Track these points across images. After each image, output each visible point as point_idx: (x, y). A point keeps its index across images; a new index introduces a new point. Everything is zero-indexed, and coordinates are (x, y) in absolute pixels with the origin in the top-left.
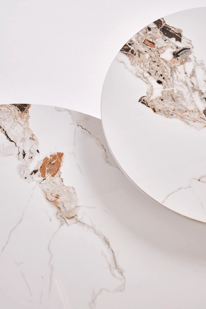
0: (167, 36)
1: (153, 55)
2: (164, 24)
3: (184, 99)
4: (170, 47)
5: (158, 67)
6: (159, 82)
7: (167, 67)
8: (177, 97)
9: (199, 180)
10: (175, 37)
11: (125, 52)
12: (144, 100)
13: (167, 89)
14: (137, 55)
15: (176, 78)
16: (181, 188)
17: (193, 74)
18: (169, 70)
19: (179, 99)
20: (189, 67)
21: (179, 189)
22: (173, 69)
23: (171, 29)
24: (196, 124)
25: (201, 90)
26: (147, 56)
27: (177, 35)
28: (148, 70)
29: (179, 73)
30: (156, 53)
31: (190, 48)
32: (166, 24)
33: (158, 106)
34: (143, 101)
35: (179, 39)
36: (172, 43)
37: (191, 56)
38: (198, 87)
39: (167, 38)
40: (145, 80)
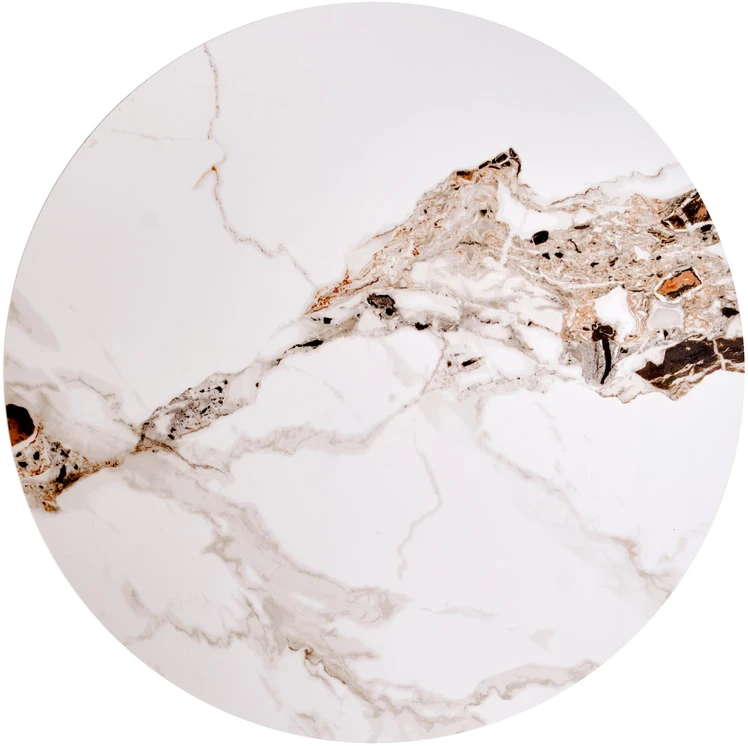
0: (678, 346)
1: (635, 270)
2: (723, 361)
3: (454, 270)
4: (638, 333)
5: (589, 262)
6: (541, 237)
7: (579, 286)
8: (470, 256)
9: (214, 169)
10: (662, 367)
11: (688, 201)
12: (508, 164)
13: (508, 244)
14: (661, 228)
15: (529, 287)
16: (217, 115)
17: (515, 340)
18: (568, 287)
19: (463, 258)
20: (548, 347)
21: (218, 107)
22: (562, 299)
23: (696, 371)
24: (366, 258)
25: (456, 329)
26: (643, 255)
27: (667, 376)
28: (597, 229)
29: (541, 308)
30: (639, 284)
31: (604, 386)
32: (719, 367)
33: (469, 191)
34: (506, 160)
35: (650, 372)
36: (647, 347)
37: (576, 371)
38: (469, 329)
39: (672, 344)
40: (569, 203)
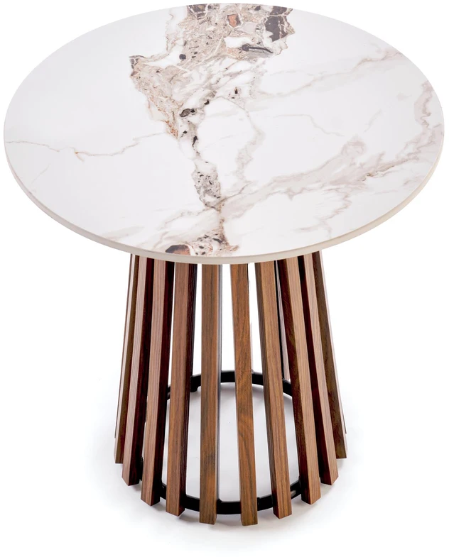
0: (266, 27)
1: (218, 32)
2: (283, 15)
3: (183, 86)
4: (252, 37)
5: (205, 45)
6: (183, 57)
7: (216, 51)
8: (179, 80)
9: (77, 153)
10: (274, 33)
11: (192, 10)
12: (137, 60)
13: (180, 68)
14: (200, 21)
15: (208, 65)
17: (233, 75)
18: (215, 53)
19: (179, 83)
20: (243, 65)
22: (219, 57)
23: (283, 23)
24: (160, 115)
25: (216, 92)
26: (212, 28)
27: (280, 33)
28: (189, 39)
29: (220, 64)
30: (226, 32)
31: (274, 51)
32: (285, 17)
33: (144, 74)
34: (134, 61)
35: (274, 38)
36: (262, 36)
37: (260, 60)
38: (218, 88)
39: (265, 28)
40: (170, 45)
